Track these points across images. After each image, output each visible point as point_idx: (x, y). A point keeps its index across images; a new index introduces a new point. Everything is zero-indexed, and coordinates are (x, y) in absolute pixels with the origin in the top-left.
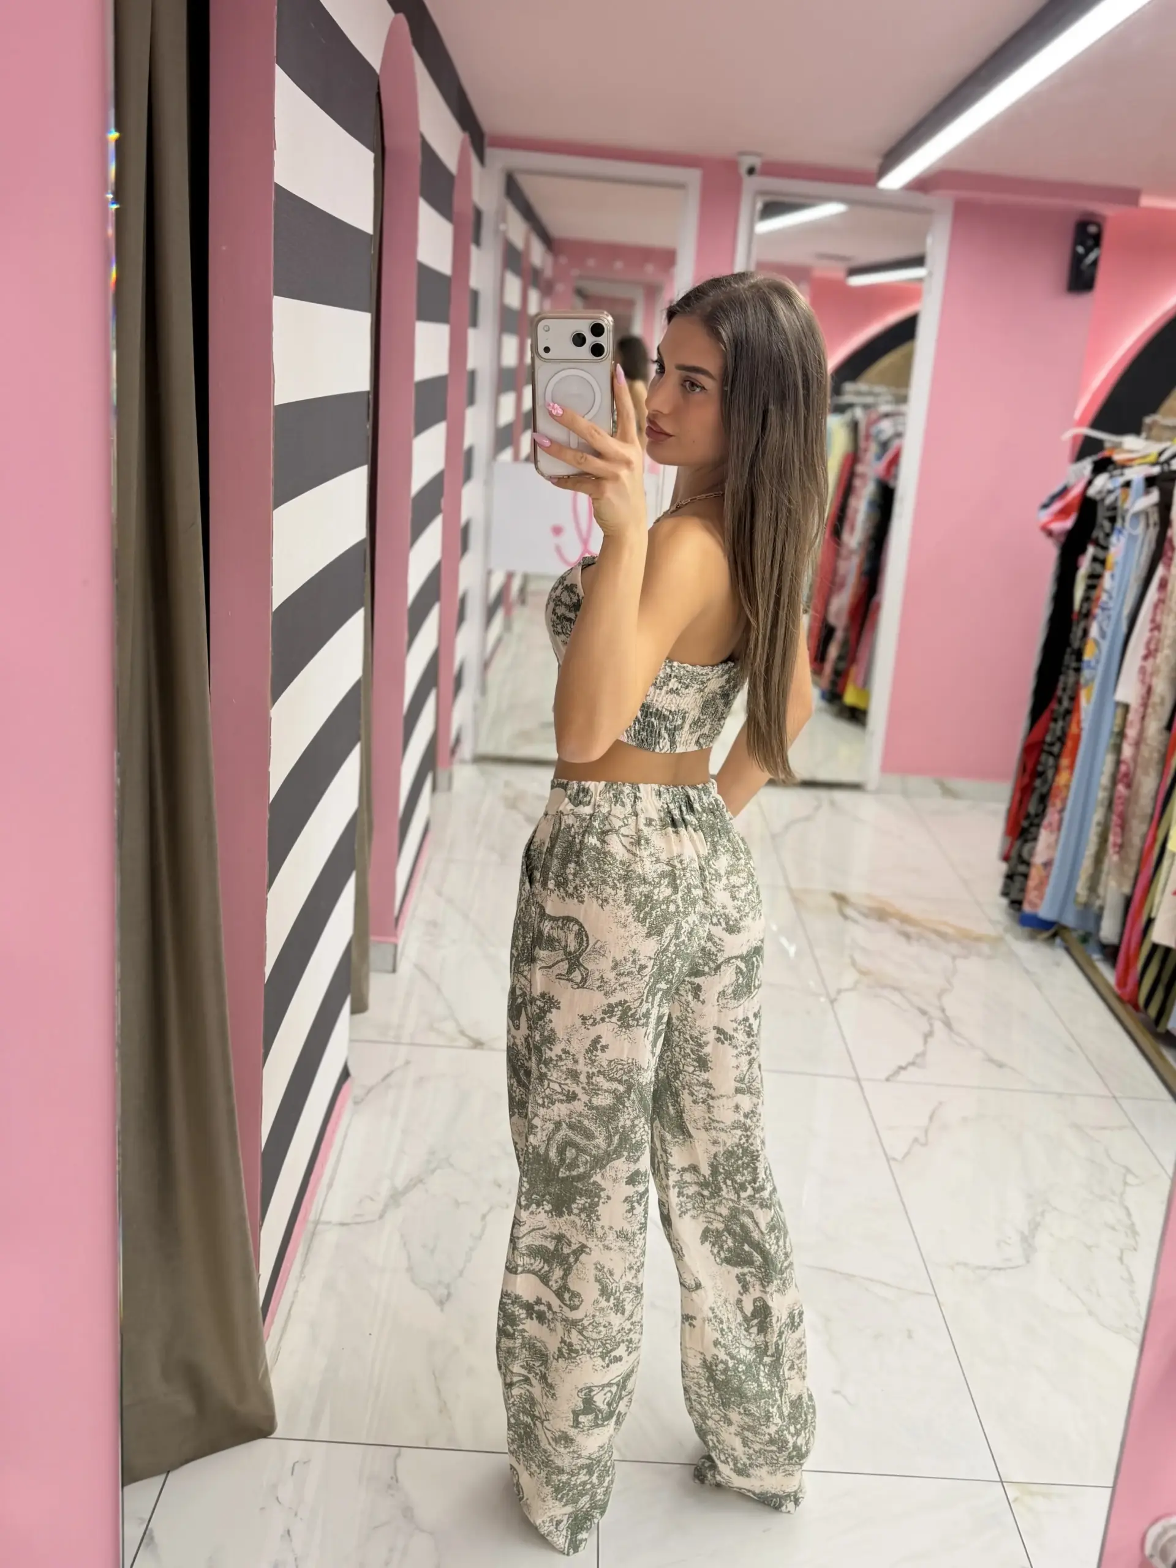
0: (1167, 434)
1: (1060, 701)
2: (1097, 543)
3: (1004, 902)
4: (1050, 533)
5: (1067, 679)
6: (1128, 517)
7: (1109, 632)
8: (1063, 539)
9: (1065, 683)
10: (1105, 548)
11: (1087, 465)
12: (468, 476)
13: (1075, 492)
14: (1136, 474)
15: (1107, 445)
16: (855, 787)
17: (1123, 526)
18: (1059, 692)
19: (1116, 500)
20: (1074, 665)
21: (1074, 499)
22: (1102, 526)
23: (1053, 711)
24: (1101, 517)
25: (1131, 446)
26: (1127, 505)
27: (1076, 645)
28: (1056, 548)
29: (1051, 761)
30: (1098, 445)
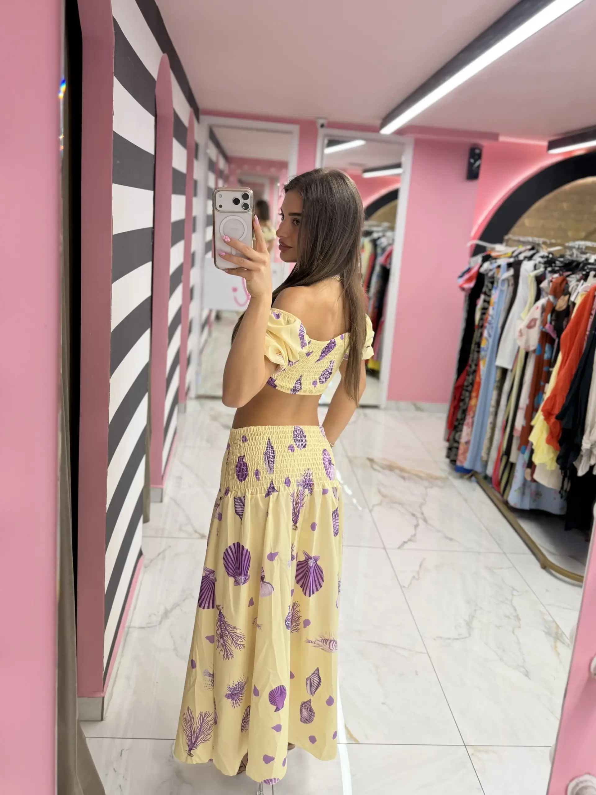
0: (516, 243)
1: (471, 366)
2: (485, 293)
3: (448, 461)
4: (463, 289)
5: (473, 356)
6: (500, 282)
7: (492, 334)
8: (469, 292)
9: (473, 358)
10: (489, 296)
11: (479, 258)
12: (193, 265)
13: (474, 271)
14: (503, 262)
15: (488, 249)
16: (375, 407)
17: (497, 286)
18: (470, 362)
19: (494, 274)
20: (476, 349)
21: (474, 274)
22: (487, 286)
23: (467, 371)
24: (487, 282)
25: (499, 249)
26: (499, 276)
27: (477, 340)
28: (466, 296)
29: (467, 394)
30: (484, 249)
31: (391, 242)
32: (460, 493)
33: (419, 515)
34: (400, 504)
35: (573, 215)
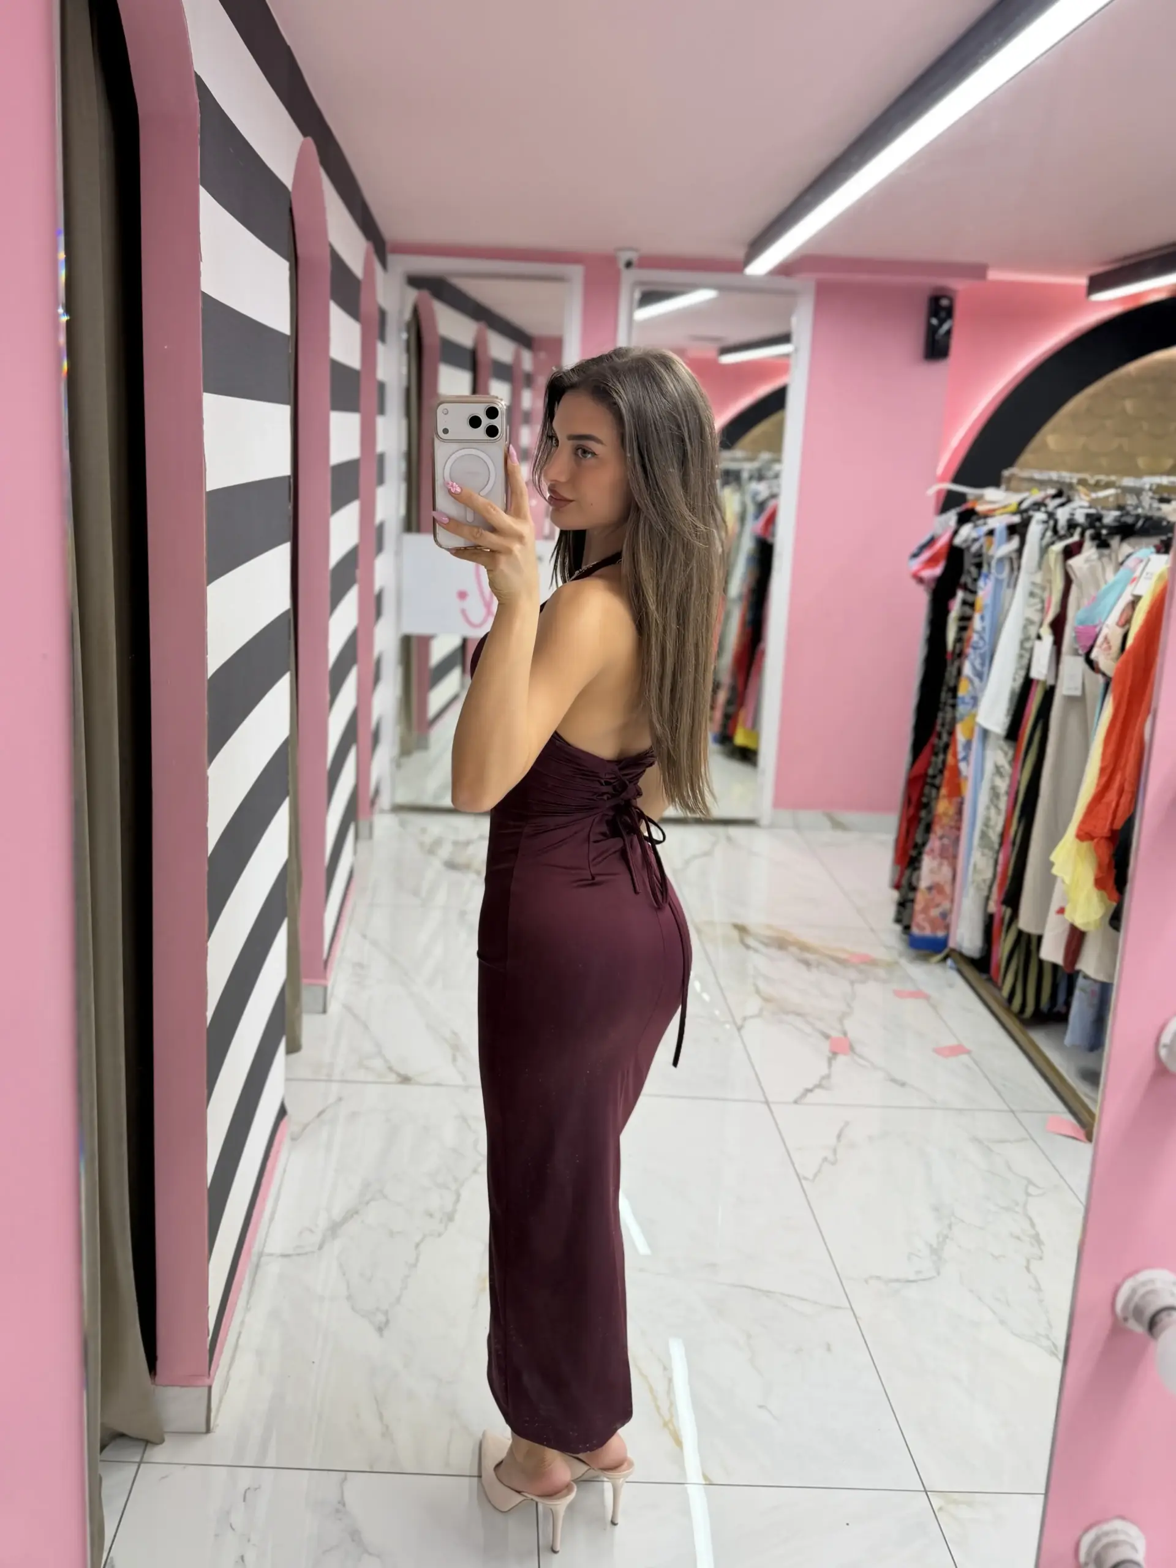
0: (1025, 485)
2: (965, 588)
3: (897, 928)
4: (920, 580)
5: (944, 715)
6: (993, 563)
8: (933, 585)
9: (944, 719)
10: (974, 592)
11: (952, 517)
12: (380, 548)
14: (999, 523)
15: (970, 497)
16: (750, 823)
18: (938, 728)
19: (981, 547)
20: (950, 701)
21: (941, 548)
22: (969, 572)
23: (933, 746)
24: (968, 562)
25: (993, 496)
26: (992, 551)
27: (952, 683)
28: (928, 594)
29: (934, 791)
30: (961, 498)
33: (837, 1035)
34: (800, 1015)
35: (1145, 426)
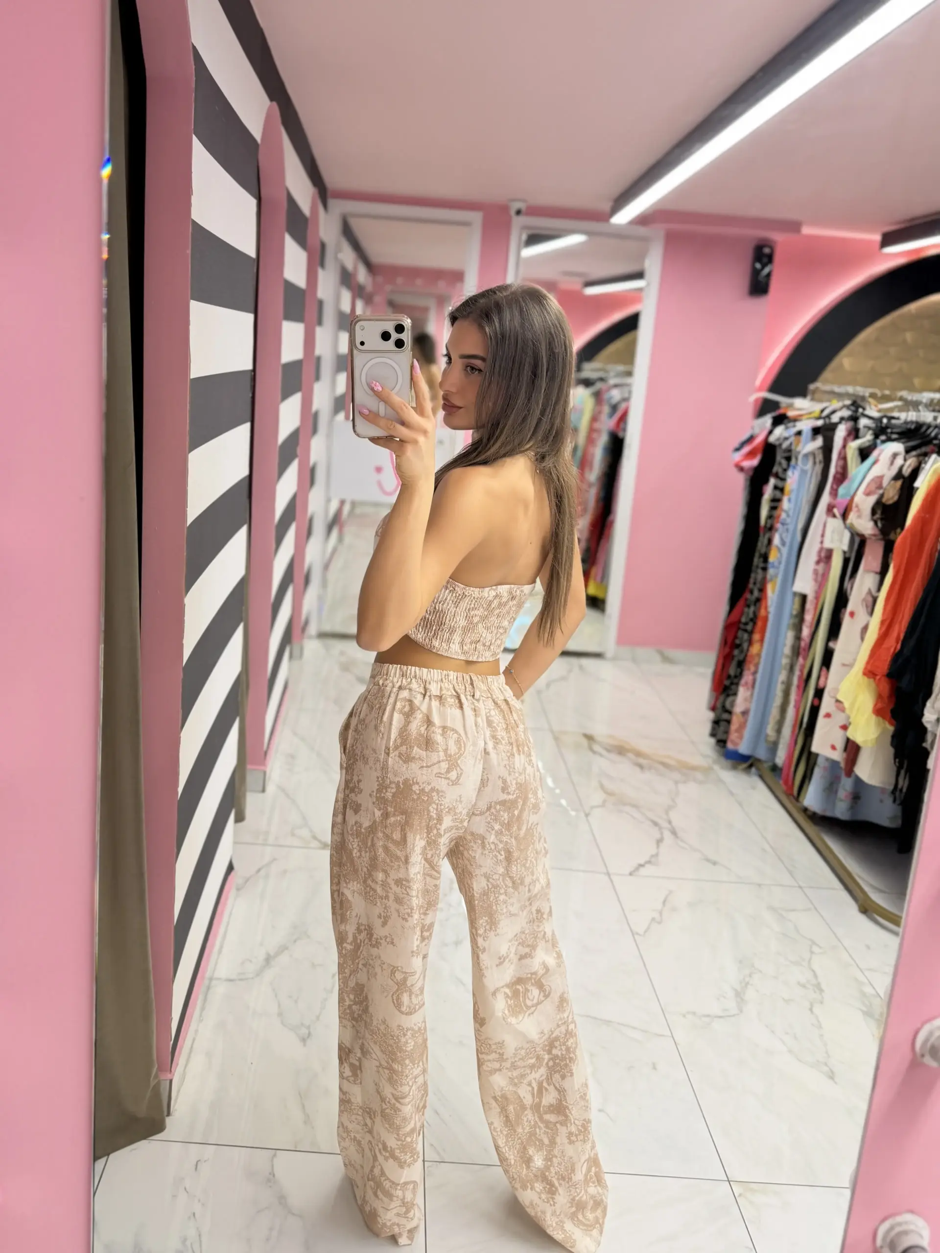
0: (827, 397)
1: (752, 592)
2: (777, 476)
3: (713, 741)
4: (741, 469)
5: (756, 575)
6: (800, 457)
7: (788, 540)
8: (751, 473)
9: (756, 579)
10: (783, 480)
11: (768, 420)
12: (315, 431)
13: (759, 440)
14: (805, 426)
15: (783, 405)
16: (597, 655)
17: (796, 464)
18: (751, 586)
19: (791, 445)
20: (761, 565)
21: (759, 444)
22: (780, 464)
23: (746, 600)
24: (779, 457)
25: (800, 405)
26: (799, 448)
27: (763, 550)
28: (746, 480)
29: (746, 636)
30: (775, 405)
31: (626, 395)
32: (731, 793)
33: (665, 824)
34: (635, 806)
35: (921, 353)
